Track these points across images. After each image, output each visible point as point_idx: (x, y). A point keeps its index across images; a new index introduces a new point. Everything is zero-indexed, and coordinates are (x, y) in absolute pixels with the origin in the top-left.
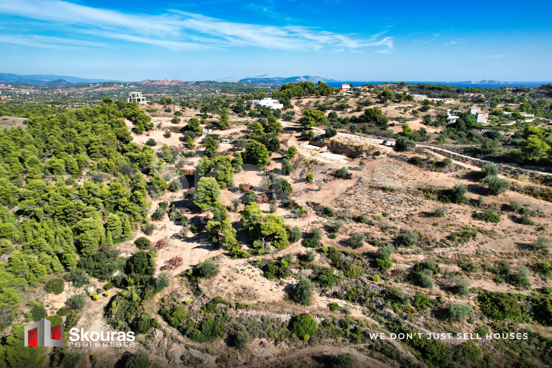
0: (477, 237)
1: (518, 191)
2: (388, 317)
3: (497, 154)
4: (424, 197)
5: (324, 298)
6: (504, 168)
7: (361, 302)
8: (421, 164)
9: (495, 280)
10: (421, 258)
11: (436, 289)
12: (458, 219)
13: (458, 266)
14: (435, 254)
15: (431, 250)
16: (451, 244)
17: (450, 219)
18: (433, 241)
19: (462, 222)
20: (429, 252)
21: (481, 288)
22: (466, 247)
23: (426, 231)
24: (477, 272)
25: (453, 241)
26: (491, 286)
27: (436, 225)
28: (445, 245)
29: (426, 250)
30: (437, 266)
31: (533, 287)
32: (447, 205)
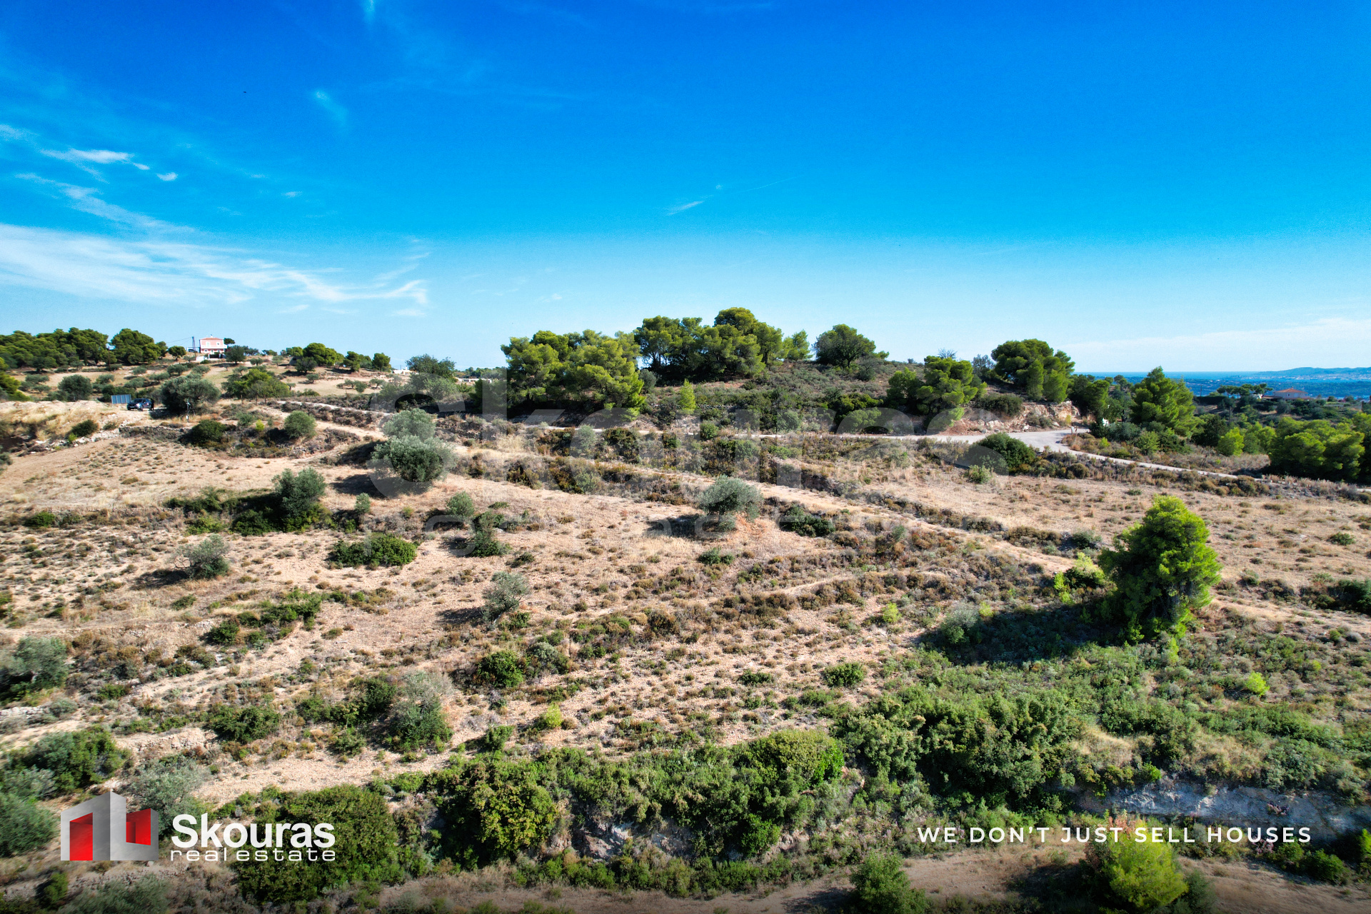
0: (320, 616)
4: (184, 528)
6: (463, 426)
8: (219, 440)
10: (63, 730)
12: (279, 573)
13: (205, 728)
14: (133, 703)
15: (125, 692)
16: (218, 657)
17: (249, 579)
18: (147, 659)
19: (285, 580)
20: (113, 702)
21: (270, 792)
22: (271, 658)
23: (127, 629)
24: (277, 735)
25: (229, 645)
26: (315, 775)
27: (181, 603)
28: (192, 664)
29: (100, 700)
30: (102, 746)
31: (458, 739)
32: (256, 541)
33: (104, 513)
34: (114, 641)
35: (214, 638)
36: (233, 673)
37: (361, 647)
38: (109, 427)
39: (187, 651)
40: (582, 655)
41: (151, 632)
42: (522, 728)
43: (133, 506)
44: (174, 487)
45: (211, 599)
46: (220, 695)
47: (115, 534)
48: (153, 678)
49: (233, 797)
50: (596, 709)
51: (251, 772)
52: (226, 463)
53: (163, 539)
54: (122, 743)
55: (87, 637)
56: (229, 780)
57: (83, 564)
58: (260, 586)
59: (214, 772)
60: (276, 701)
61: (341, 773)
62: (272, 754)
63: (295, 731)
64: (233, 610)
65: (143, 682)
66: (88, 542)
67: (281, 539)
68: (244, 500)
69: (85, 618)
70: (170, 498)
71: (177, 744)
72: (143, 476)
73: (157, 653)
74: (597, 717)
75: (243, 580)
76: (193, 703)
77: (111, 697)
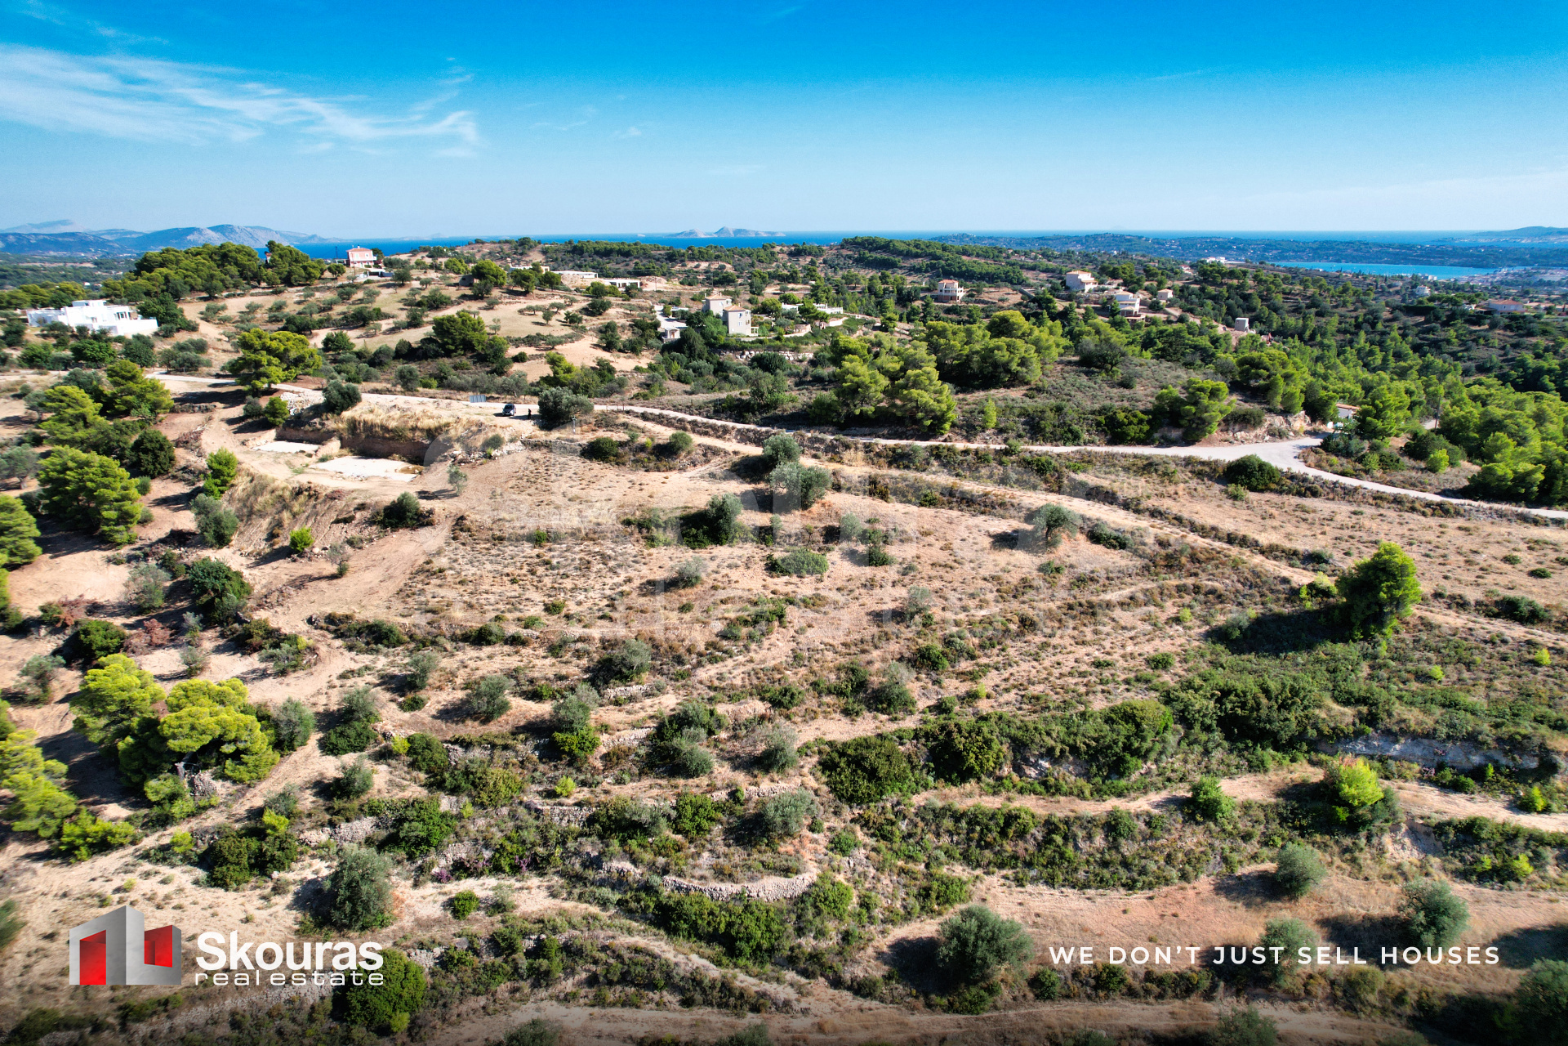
0: (788, 618)
1: (848, 490)
2: (619, 882)
3: (789, 408)
4: (642, 542)
5: (430, 888)
6: (810, 439)
7: (538, 865)
8: (617, 455)
9: (846, 712)
10: (669, 702)
11: (723, 772)
12: (738, 582)
13: (761, 700)
14: (700, 683)
15: (690, 675)
16: (735, 650)
17: (719, 587)
18: (690, 651)
19: (746, 588)
20: (687, 682)
22: (769, 650)
24: (805, 704)
25: (738, 640)
26: (841, 730)
27: (686, 608)
28: (720, 654)
29: (677, 680)
30: (712, 712)
31: (922, 704)
32: (705, 553)
34: (662, 638)
35: (724, 636)
36: (751, 661)
37: (826, 640)
38: (512, 441)
39: (712, 645)
40: (982, 647)
41: (683, 632)
42: (961, 699)
43: (595, 523)
44: (614, 504)
45: (704, 605)
46: (753, 677)
47: (597, 548)
48: (700, 665)
49: (801, 743)
50: (1003, 685)
51: (802, 728)
52: (635, 478)
53: (634, 552)
57: (592, 575)
58: (731, 593)
60: (791, 680)
61: (857, 728)
62: (808, 717)
63: (815, 701)
64: (726, 614)
65: (696, 667)
66: (583, 556)
67: (722, 552)
69: (627, 619)
71: (749, 710)
73: (694, 647)
74: (1007, 690)
76: (739, 682)
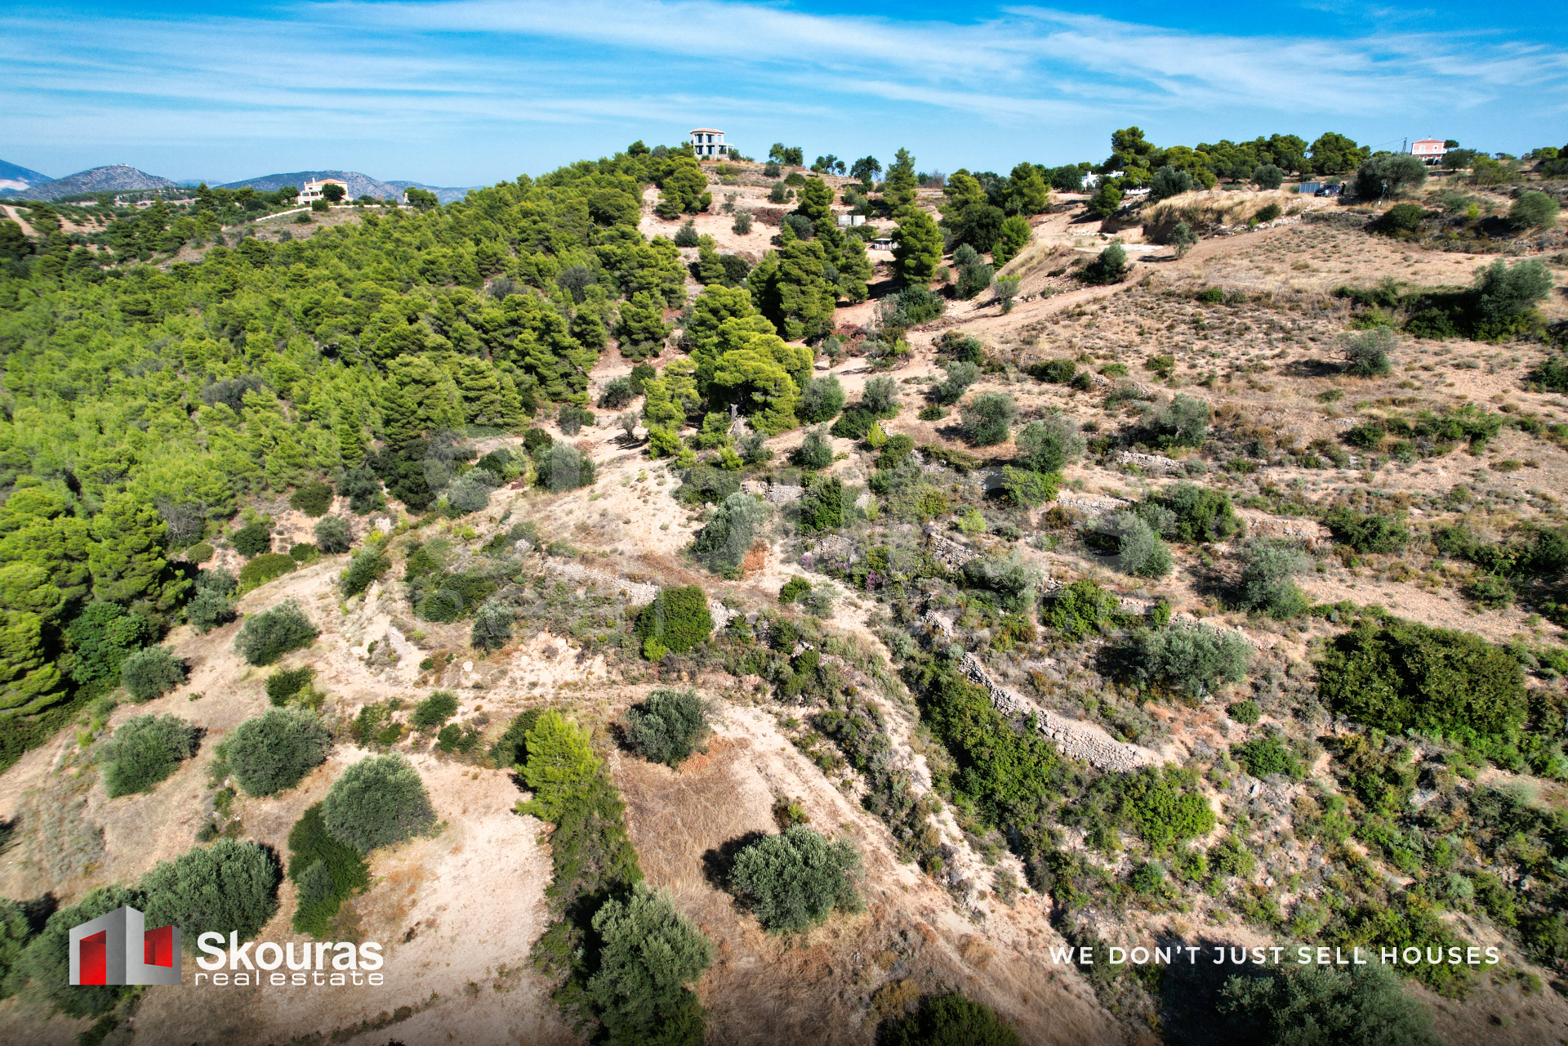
0: (1496, 444)
2: (928, 638)
4: (1347, 322)
7: (884, 590)
12: (1451, 385)
13: (1321, 523)
14: (1256, 481)
15: (1252, 469)
16: (1352, 460)
17: (1411, 386)
18: (1279, 444)
19: (1457, 393)
20: (1239, 475)
21: (1375, 611)
22: (1415, 475)
23: (1267, 409)
24: (1400, 556)
25: (1368, 449)
26: (1433, 612)
27: (1327, 396)
28: (1323, 459)
29: (1228, 470)
30: (1221, 509)
32: (1432, 345)
33: (1268, 295)
34: (1253, 418)
35: (1354, 438)
36: (1365, 480)
37: (1544, 490)
38: (1291, 213)
39: (1321, 445)
41: (1287, 417)
43: (1298, 291)
44: (1348, 276)
45: (1360, 399)
46: (1346, 498)
47: (1275, 318)
48: (1280, 464)
49: (1334, 601)
51: (1359, 583)
52: (1415, 256)
53: (1321, 329)
54: (1239, 513)
55: (1229, 409)
56: (1333, 583)
57: (1239, 342)
58: (1423, 395)
59: (1319, 570)
60: (1408, 520)
61: (1468, 622)
62: (1387, 574)
63: (1422, 559)
64: (1383, 414)
65: (1271, 464)
66: (1248, 322)
67: (1465, 348)
68: (1428, 297)
69: (1231, 392)
70: (1339, 286)
71: (1289, 530)
72: (1315, 264)
73: (1290, 440)
75: (1402, 386)
76: (1315, 497)
77: (1238, 469)
